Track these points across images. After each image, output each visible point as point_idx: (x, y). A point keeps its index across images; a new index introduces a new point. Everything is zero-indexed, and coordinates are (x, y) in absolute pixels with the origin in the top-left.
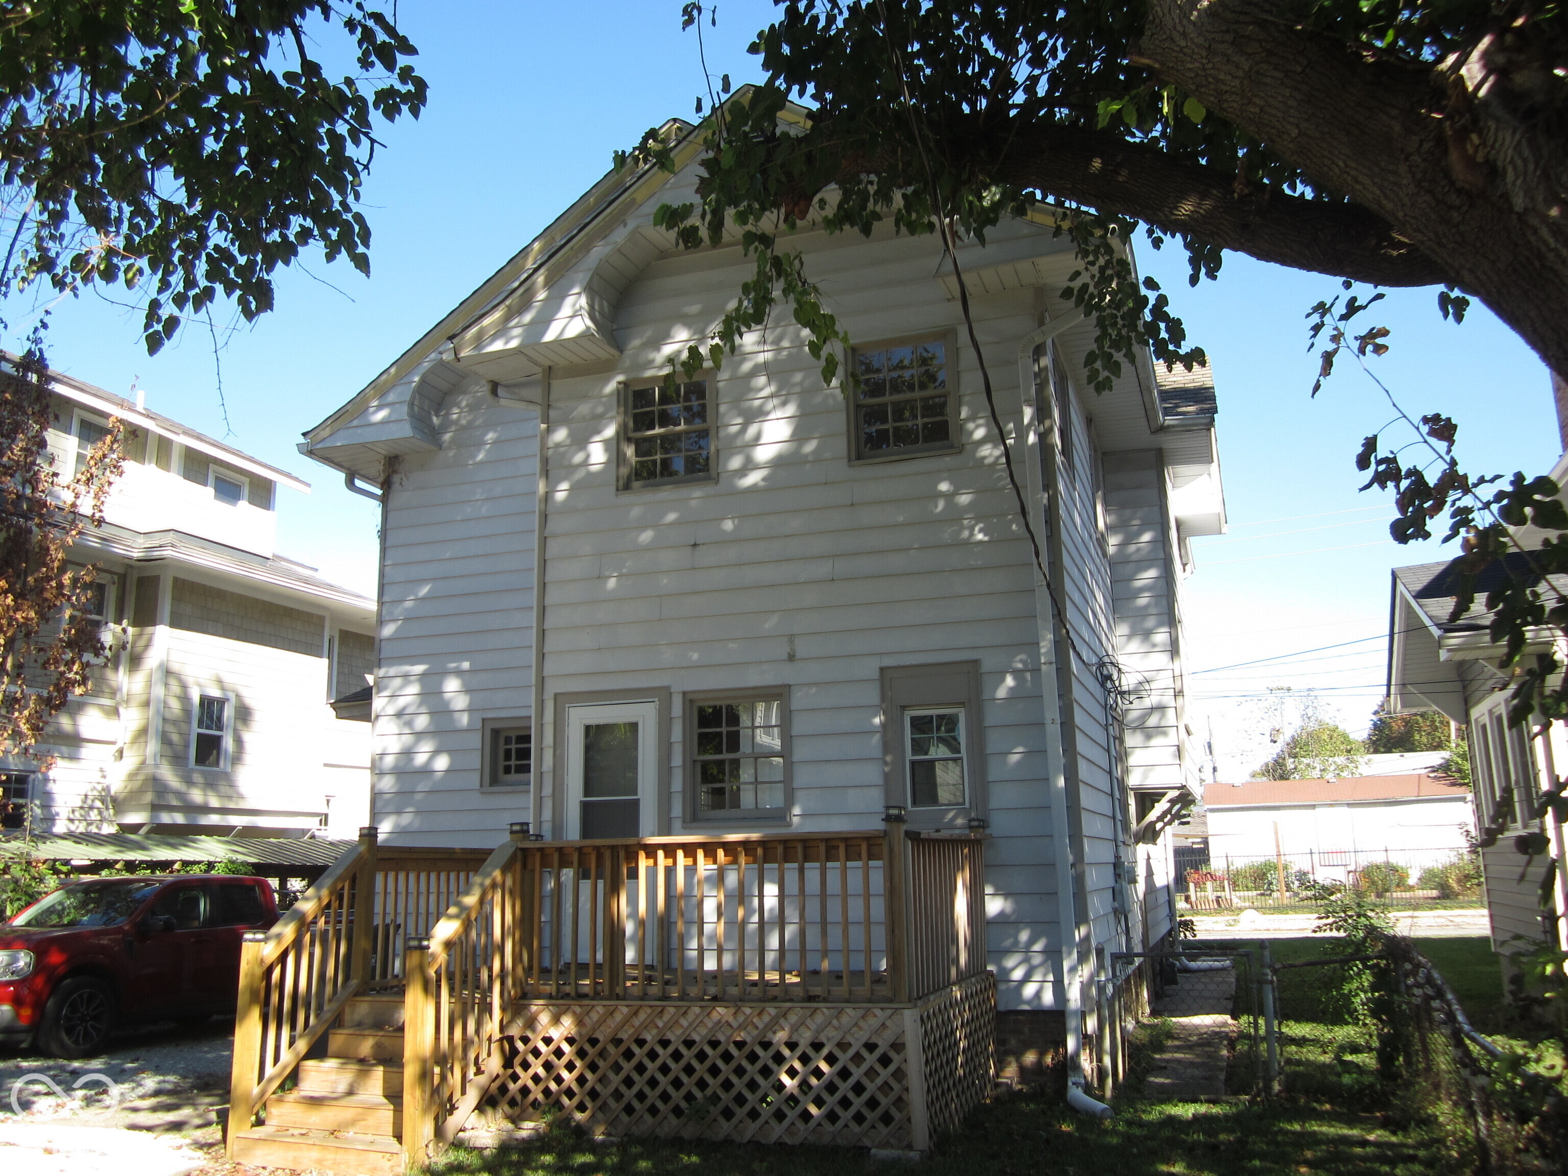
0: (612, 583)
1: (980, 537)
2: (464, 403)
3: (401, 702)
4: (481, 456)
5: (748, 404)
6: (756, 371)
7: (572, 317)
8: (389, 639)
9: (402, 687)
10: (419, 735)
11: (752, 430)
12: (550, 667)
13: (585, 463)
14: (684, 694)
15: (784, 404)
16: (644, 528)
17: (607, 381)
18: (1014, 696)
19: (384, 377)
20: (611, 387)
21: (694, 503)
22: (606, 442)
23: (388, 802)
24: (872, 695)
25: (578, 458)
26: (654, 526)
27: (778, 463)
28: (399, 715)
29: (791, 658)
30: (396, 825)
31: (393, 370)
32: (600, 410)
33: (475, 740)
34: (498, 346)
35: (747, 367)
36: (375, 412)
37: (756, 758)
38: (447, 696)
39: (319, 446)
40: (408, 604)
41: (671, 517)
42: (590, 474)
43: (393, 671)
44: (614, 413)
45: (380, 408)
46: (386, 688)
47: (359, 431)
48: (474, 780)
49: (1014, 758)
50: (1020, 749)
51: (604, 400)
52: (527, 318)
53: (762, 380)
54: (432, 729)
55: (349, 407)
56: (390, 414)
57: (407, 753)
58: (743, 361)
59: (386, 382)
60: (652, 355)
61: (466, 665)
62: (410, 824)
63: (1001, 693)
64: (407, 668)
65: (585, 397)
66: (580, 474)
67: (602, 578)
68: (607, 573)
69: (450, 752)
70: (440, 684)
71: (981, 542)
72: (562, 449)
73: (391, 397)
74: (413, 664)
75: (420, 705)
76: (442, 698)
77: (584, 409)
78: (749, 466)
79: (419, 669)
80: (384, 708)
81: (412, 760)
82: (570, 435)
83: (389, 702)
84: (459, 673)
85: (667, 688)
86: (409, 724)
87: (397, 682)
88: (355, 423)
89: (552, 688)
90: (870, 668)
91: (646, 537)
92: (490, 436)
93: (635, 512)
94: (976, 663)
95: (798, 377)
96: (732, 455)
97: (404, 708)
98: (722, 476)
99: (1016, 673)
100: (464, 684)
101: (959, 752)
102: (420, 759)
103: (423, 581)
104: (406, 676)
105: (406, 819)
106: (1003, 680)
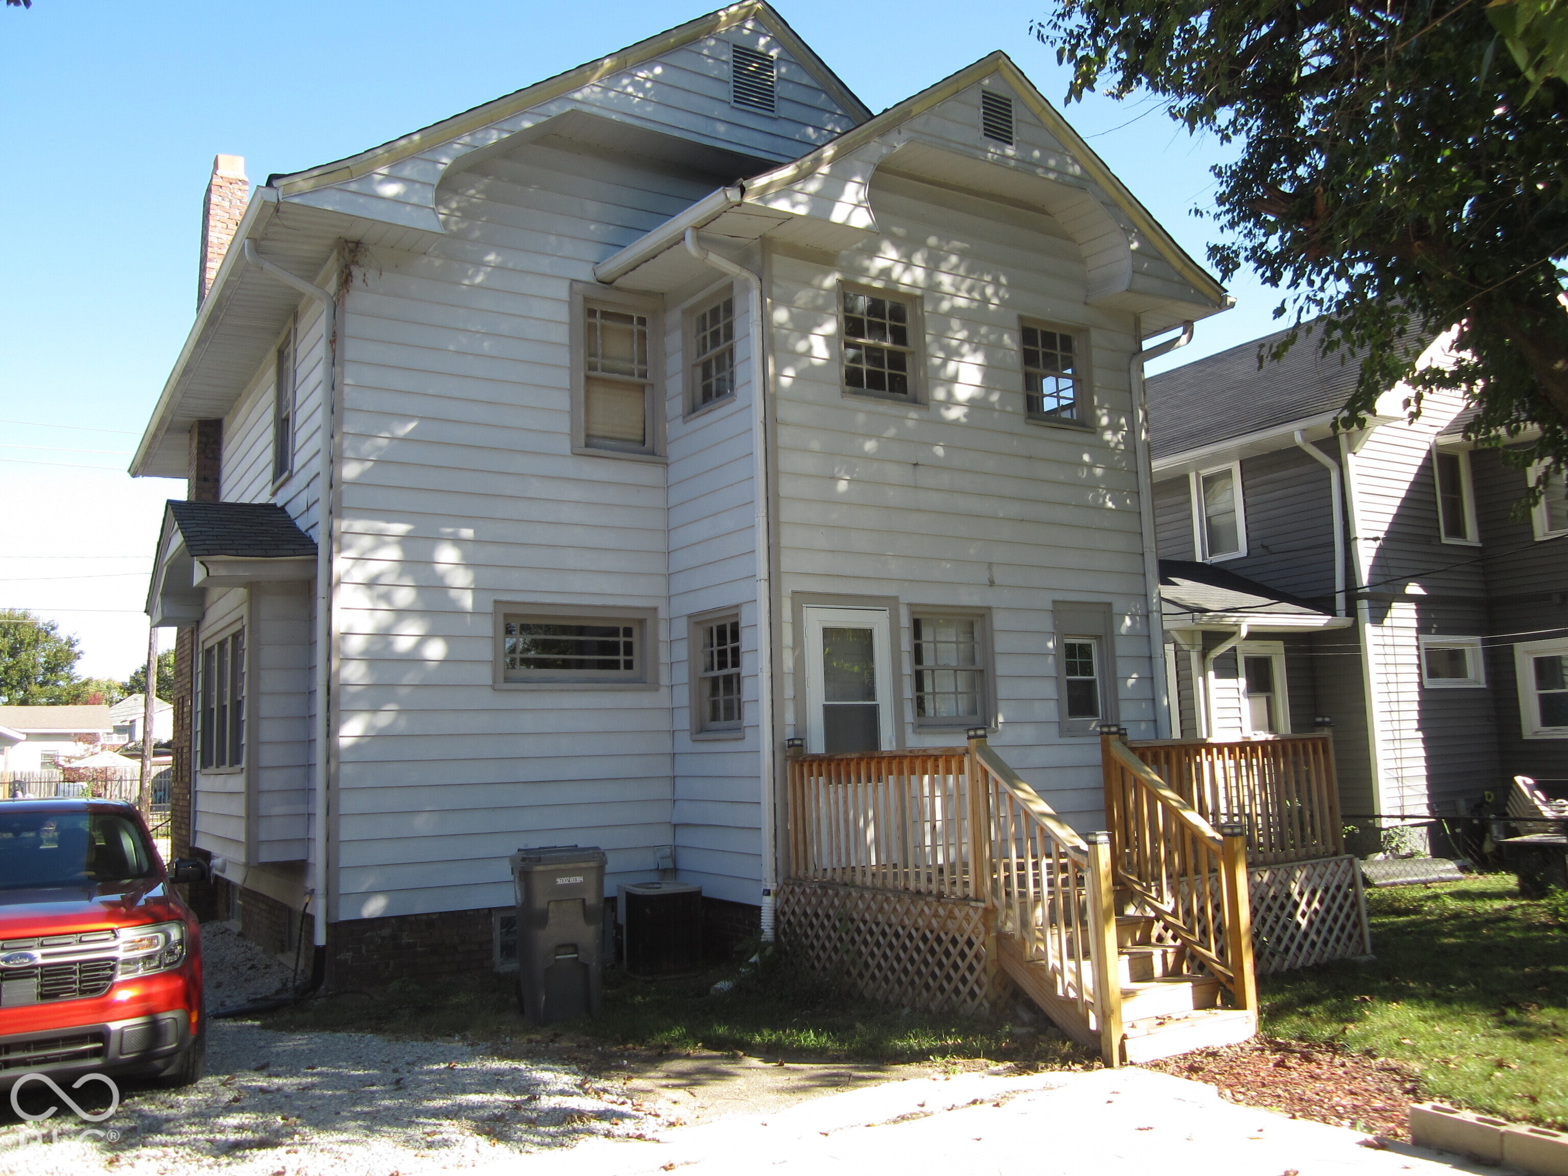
0: (842, 486)
1: (1110, 504)
2: (454, 205)
3: (373, 568)
4: (479, 279)
5: (947, 340)
6: (955, 311)
7: (856, 206)
8: (353, 483)
9: (375, 548)
10: (401, 613)
11: (951, 367)
12: (787, 563)
13: (808, 353)
14: (910, 605)
15: (975, 351)
16: (869, 436)
17: (826, 274)
18: (1132, 633)
19: (403, 142)
20: (830, 281)
21: (910, 424)
22: (828, 338)
23: (357, 696)
24: (1046, 623)
25: (801, 346)
26: (878, 437)
27: (972, 403)
28: (371, 584)
29: (992, 583)
30: (370, 726)
31: (416, 137)
32: (820, 301)
33: (486, 627)
34: (782, 205)
35: (945, 306)
36: (381, 182)
37: (956, 671)
38: (440, 568)
39: (296, 200)
40: (383, 442)
41: (891, 432)
42: (812, 366)
43: (359, 525)
44: (834, 309)
45: (390, 179)
46: (349, 547)
47: (361, 200)
48: (485, 675)
49: (1131, 682)
50: (1135, 676)
51: (823, 292)
52: (813, 186)
53: (955, 323)
54: (420, 606)
55: (349, 163)
56: (406, 194)
57: (384, 635)
58: (941, 299)
59: (404, 149)
60: (867, 263)
61: (467, 533)
62: (392, 725)
63: (1123, 630)
64: (381, 525)
65: (808, 284)
66: (803, 364)
67: (835, 479)
68: (838, 475)
69: (446, 638)
70: (432, 551)
71: (1110, 509)
72: (784, 332)
73: (407, 171)
74: (389, 522)
75: (401, 575)
76: (433, 571)
77: (803, 297)
78: (951, 401)
79: (400, 528)
80: (348, 572)
81: (390, 644)
82: (792, 317)
83: (353, 566)
84: (457, 541)
85: (895, 599)
86: (386, 597)
87: (367, 541)
88: (353, 187)
89: (789, 586)
90: (1045, 601)
91: (870, 446)
92: (491, 258)
93: (861, 418)
94: (1110, 604)
95: (983, 330)
96: (936, 386)
97: (378, 576)
98: (931, 403)
99: (1132, 617)
100: (464, 556)
101: (1091, 674)
102: (404, 644)
103: (407, 417)
104: (379, 535)
105: (384, 719)
106: (1124, 620)
